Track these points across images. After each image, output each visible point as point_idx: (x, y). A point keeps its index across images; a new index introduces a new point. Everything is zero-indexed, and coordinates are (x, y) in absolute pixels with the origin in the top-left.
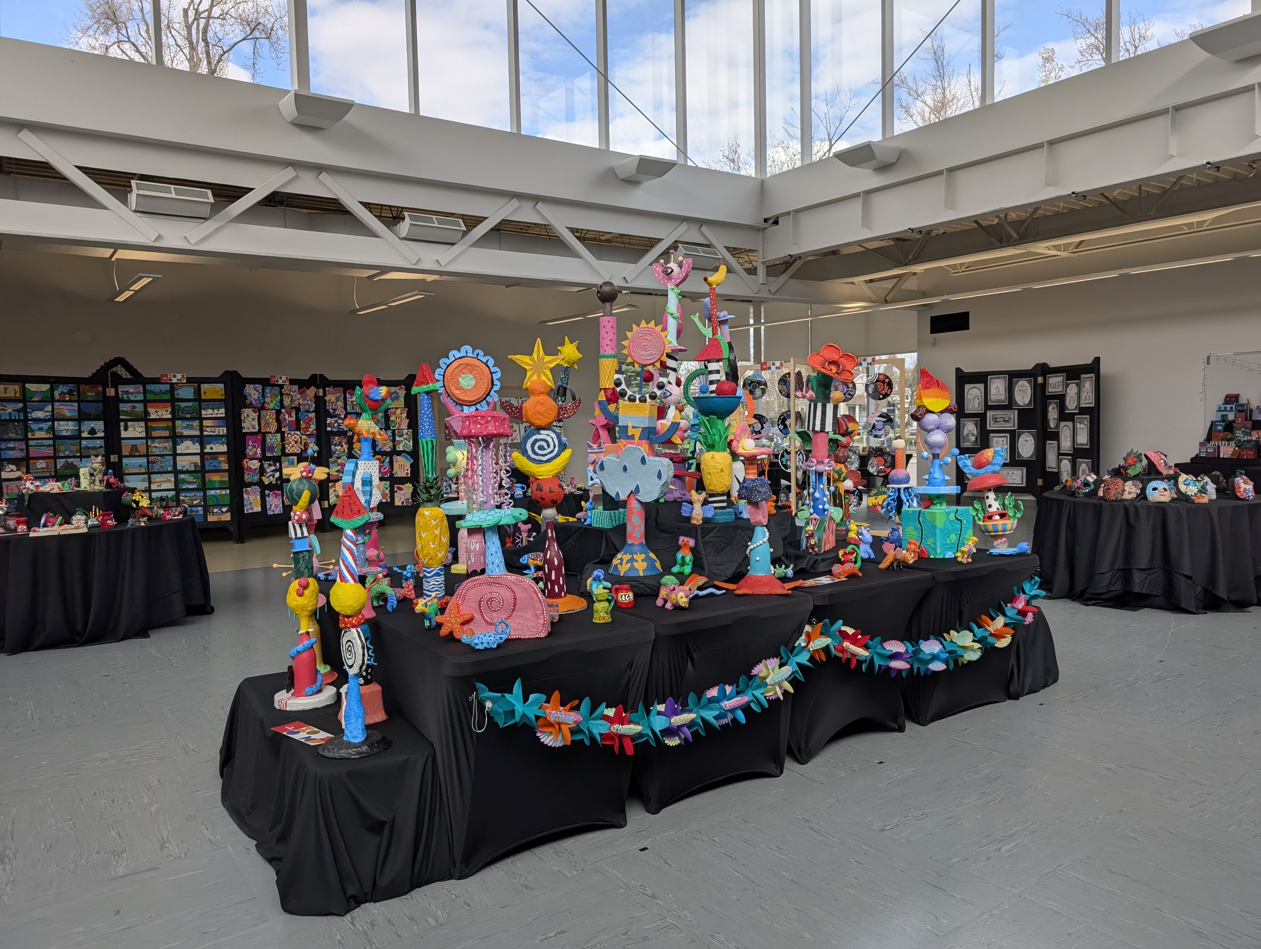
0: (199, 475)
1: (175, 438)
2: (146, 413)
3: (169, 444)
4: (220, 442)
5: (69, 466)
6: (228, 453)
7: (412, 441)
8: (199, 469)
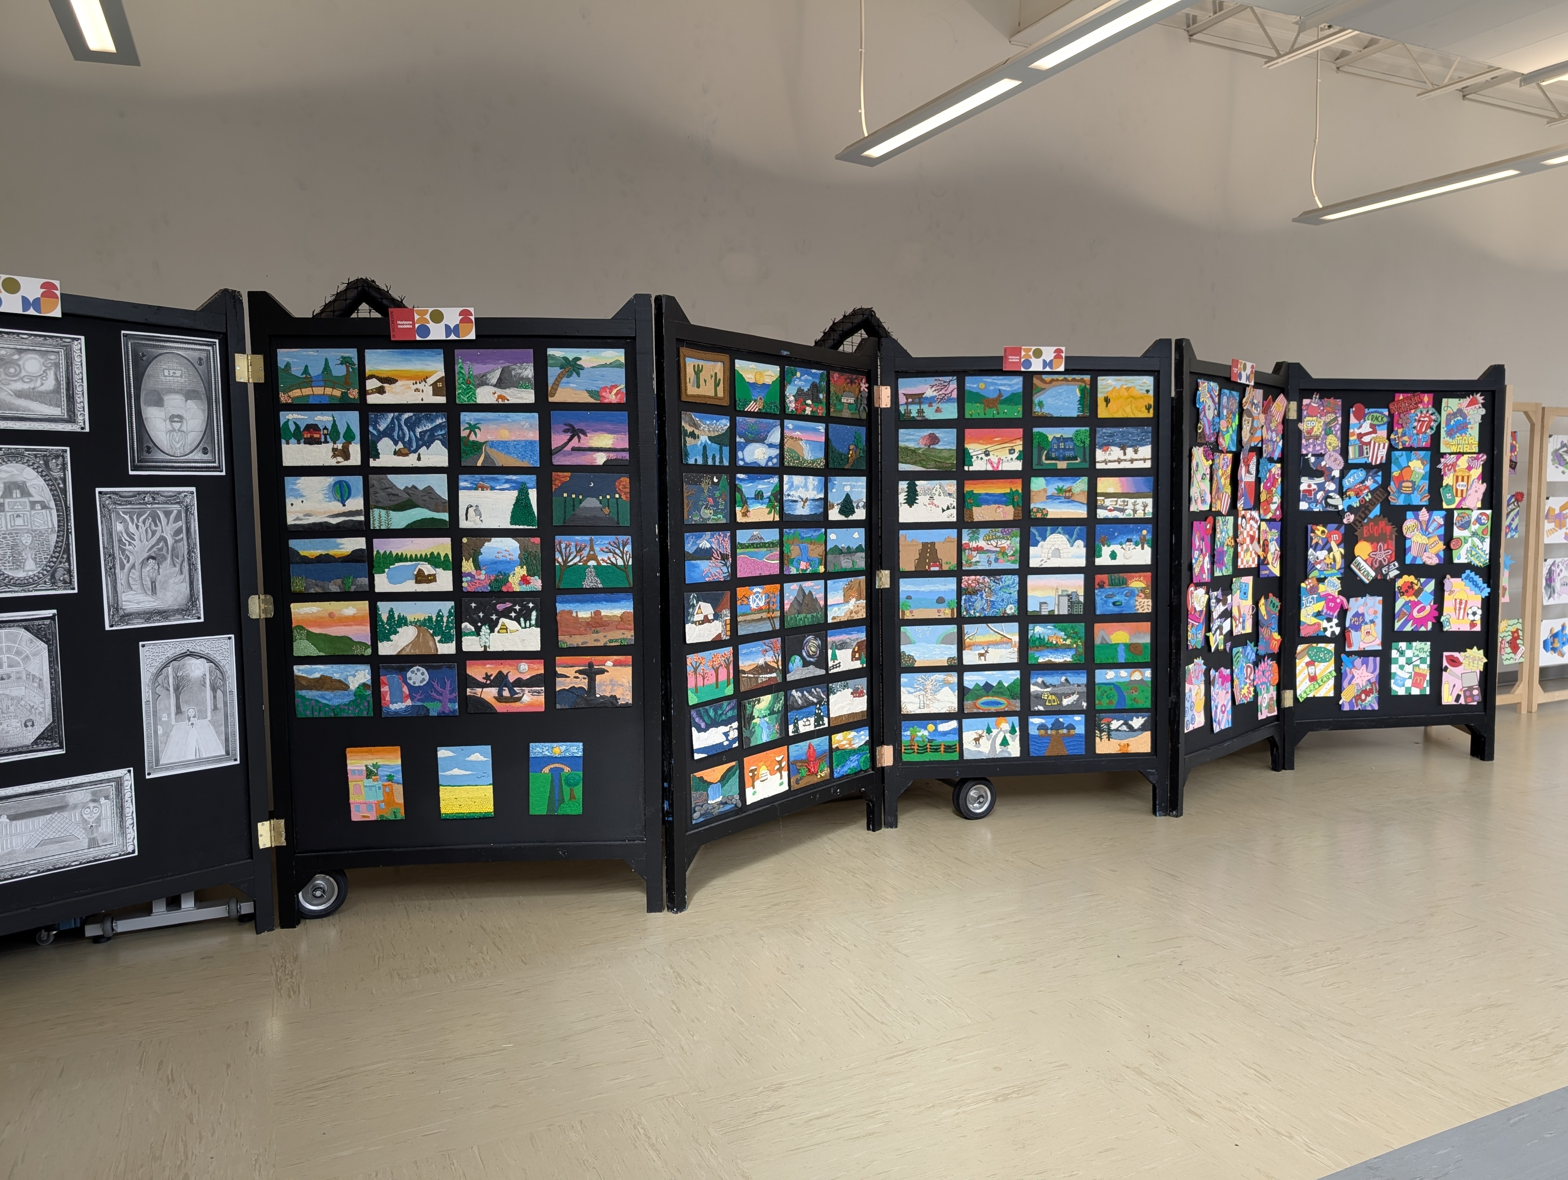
0: (1080, 627)
1: (1028, 526)
2: (963, 456)
3: (1011, 543)
4: (1135, 538)
5: (805, 601)
6: (1154, 568)
7: (1488, 540)
8: (1079, 610)
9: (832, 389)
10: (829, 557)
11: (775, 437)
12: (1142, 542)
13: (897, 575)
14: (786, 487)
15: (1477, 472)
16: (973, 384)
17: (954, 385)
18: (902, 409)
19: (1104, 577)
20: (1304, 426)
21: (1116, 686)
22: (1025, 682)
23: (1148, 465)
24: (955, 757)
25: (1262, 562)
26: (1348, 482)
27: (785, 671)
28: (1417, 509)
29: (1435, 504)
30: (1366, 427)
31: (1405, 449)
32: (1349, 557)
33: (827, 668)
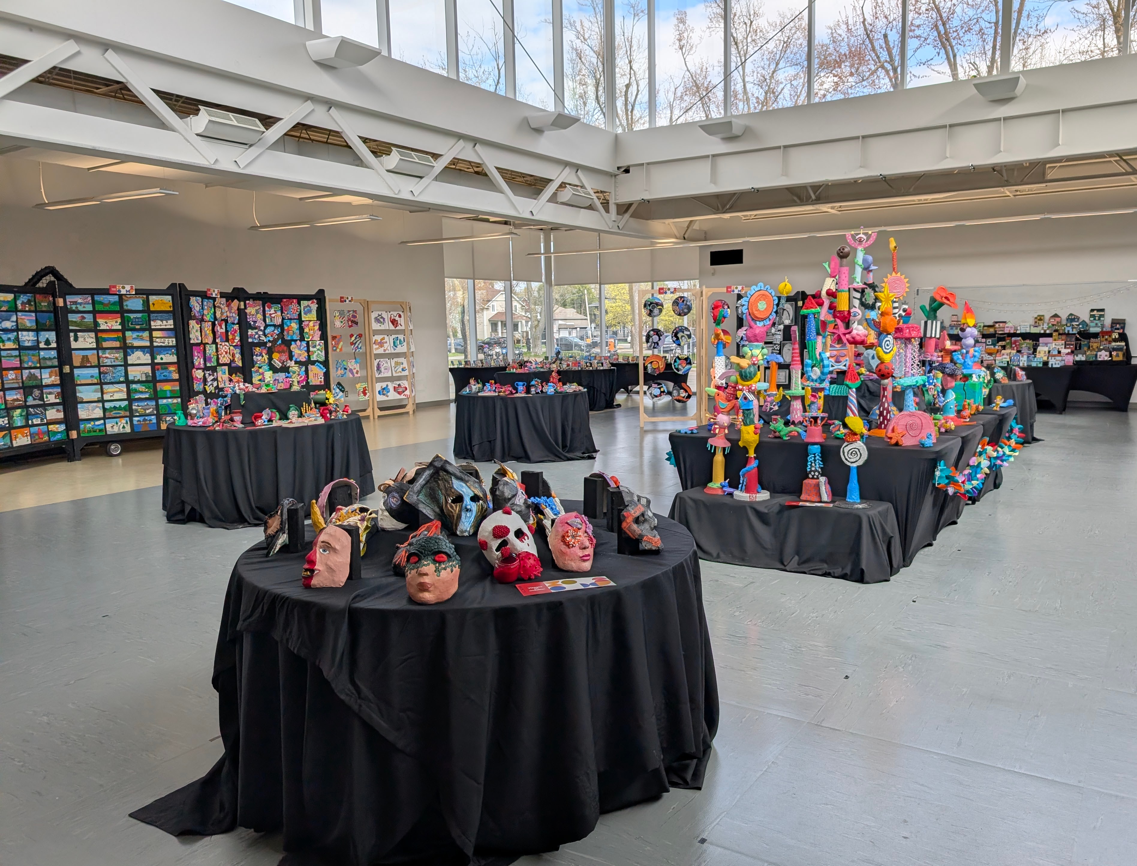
0: (151, 385)
1: (126, 349)
2: (96, 324)
3: (120, 355)
4: (170, 352)
5: (32, 377)
6: (178, 363)
7: (324, 352)
8: (150, 379)
9: (37, 301)
10: (41, 361)
11: (14, 318)
12: (173, 354)
13: (72, 368)
14: (20, 336)
15: (317, 327)
16: (97, 298)
17: (90, 298)
18: (69, 307)
19: (159, 367)
20: (247, 311)
21: (167, 405)
22: (130, 405)
23: (172, 327)
24: (104, 433)
25: (233, 361)
26: (267, 331)
27: (26, 401)
28: (295, 341)
29: (302, 339)
30: (272, 311)
31: (288, 319)
32: (270, 359)
33: (44, 401)
